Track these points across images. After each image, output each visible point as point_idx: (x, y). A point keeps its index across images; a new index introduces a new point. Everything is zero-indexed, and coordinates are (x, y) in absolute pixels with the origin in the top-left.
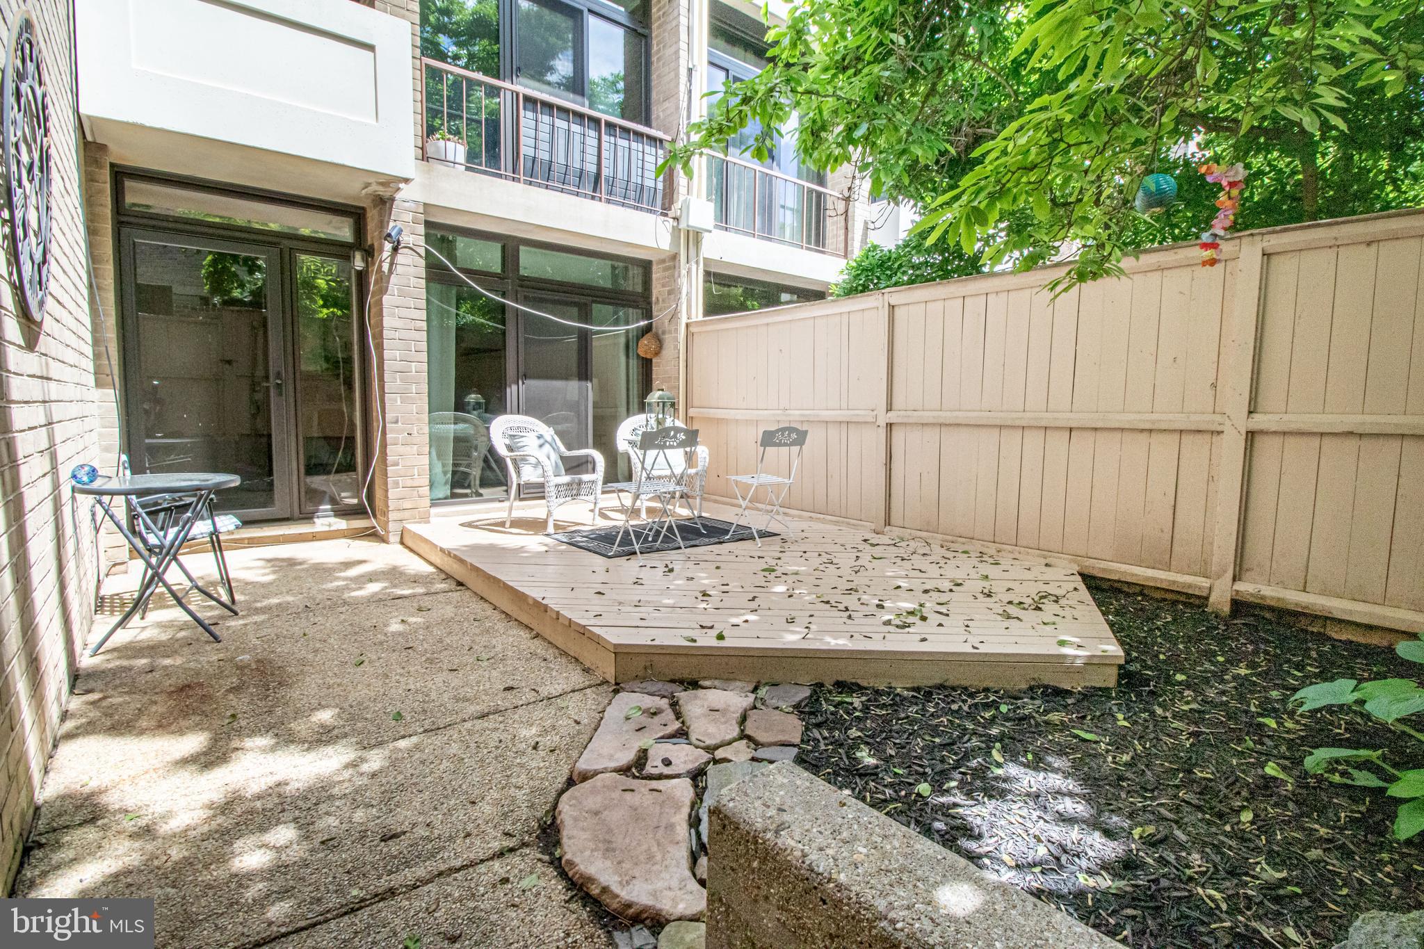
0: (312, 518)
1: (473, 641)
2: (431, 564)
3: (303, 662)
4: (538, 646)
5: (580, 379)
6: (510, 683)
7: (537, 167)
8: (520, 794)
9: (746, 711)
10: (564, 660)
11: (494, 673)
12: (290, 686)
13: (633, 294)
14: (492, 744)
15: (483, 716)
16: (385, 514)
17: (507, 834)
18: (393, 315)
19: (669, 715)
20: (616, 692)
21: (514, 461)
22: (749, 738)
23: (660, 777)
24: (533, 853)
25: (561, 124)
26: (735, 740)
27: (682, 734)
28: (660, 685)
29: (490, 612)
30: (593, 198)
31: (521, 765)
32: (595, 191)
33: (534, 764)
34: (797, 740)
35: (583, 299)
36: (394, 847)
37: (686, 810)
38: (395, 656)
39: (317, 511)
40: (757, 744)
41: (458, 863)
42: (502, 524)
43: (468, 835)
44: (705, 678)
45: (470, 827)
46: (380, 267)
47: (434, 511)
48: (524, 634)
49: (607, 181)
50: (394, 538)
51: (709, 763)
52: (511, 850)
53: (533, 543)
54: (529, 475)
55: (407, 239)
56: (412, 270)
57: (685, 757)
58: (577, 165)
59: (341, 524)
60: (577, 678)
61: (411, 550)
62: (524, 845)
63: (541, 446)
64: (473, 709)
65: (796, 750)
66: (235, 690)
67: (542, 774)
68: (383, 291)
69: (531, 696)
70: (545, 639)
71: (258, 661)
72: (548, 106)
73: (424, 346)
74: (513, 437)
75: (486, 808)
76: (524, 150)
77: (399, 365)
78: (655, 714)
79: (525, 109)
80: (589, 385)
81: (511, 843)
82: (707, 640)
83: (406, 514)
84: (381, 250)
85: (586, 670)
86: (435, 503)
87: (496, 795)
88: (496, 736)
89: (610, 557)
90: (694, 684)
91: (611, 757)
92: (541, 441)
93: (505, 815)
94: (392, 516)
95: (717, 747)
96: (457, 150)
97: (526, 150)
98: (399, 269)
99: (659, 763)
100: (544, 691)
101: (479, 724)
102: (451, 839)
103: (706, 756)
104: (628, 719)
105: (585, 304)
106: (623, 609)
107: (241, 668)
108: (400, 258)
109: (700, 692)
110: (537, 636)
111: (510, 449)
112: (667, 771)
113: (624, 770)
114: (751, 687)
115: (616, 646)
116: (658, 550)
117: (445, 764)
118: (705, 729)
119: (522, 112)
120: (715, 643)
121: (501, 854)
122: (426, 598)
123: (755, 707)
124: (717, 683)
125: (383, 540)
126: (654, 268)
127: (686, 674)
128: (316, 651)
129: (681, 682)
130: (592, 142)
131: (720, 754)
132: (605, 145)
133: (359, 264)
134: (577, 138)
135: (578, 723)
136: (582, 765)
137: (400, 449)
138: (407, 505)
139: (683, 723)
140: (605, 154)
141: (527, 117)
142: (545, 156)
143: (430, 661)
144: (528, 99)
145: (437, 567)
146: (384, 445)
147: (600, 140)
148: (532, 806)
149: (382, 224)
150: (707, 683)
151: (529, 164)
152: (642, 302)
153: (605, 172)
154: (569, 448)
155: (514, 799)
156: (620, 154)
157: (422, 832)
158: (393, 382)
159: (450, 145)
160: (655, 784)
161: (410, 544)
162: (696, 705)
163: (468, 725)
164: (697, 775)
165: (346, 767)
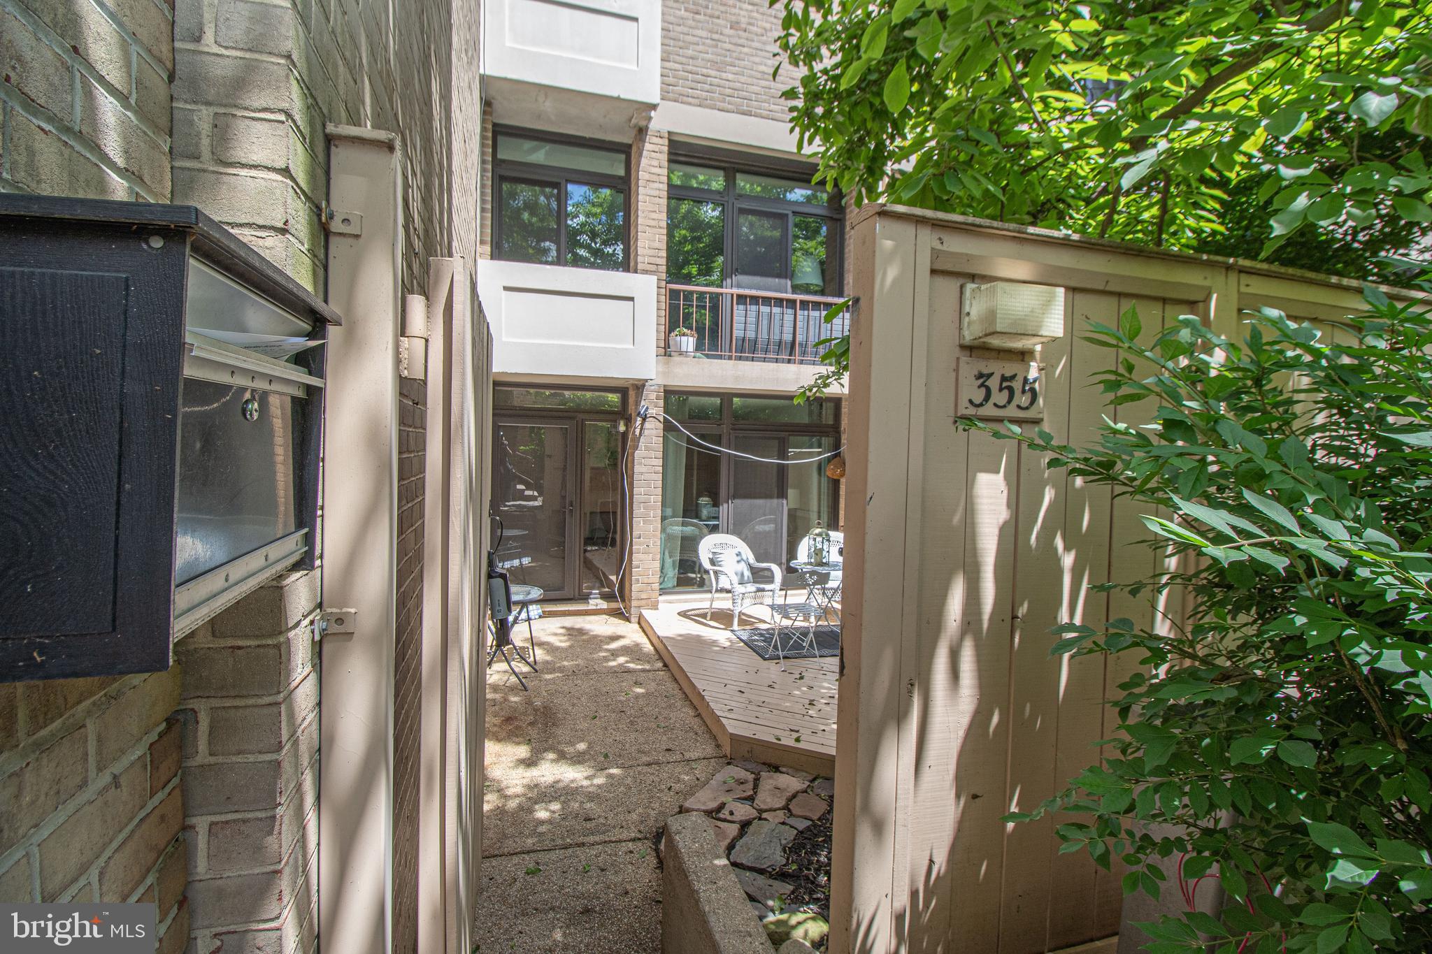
0: (587, 599)
1: (660, 713)
2: (653, 644)
3: (566, 712)
4: (696, 723)
5: (778, 497)
6: (671, 746)
7: (746, 345)
8: (652, 813)
9: (798, 792)
10: (708, 736)
11: (665, 738)
12: (558, 727)
13: (827, 426)
14: (648, 782)
15: (649, 764)
16: (630, 600)
17: (640, 831)
18: (641, 464)
19: (751, 785)
20: (729, 764)
21: (716, 573)
22: (789, 810)
23: (725, 820)
24: (648, 843)
25: (765, 309)
26: (779, 809)
27: (751, 799)
28: (754, 765)
29: (677, 691)
30: (789, 361)
31: (659, 798)
32: (790, 355)
33: (665, 798)
34: (815, 818)
35: (782, 434)
36: (589, 825)
37: (729, 841)
38: (613, 715)
39: (591, 593)
40: (791, 815)
41: (614, 839)
42: (704, 616)
43: (622, 827)
44: (784, 766)
45: (624, 824)
46: (634, 432)
47: (661, 598)
48: (691, 712)
49: (801, 344)
50: (635, 619)
51: (754, 819)
52: (639, 839)
53: (721, 636)
54: (724, 582)
55: (652, 411)
56: (654, 432)
57: (743, 811)
58: (777, 338)
59: (603, 605)
60: (709, 750)
61: (644, 631)
62: (646, 838)
63: (738, 562)
64: (645, 759)
65: (810, 823)
66: (531, 724)
67: (668, 805)
68: (636, 447)
69: (679, 757)
70: (702, 718)
71: (545, 707)
72: (755, 300)
73: (660, 483)
74: (714, 553)
75: (634, 816)
76: (735, 333)
77: (643, 498)
78: (742, 783)
79: (737, 304)
80: (785, 502)
81: (639, 836)
82: (788, 741)
83: (643, 602)
84: (636, 421)
85: (718, 746)
86: (663, 591)
87: (641, 811)
88: (652, 778)
89: (765, 659)
90: (776, 769)
91: (704, 803)
92: (739, 558)
93: (642, 822)
94: (634, 603)
95: (766, 811)
96: (688, 342)
97: (738, 333)
98: (646, 432)
99: (727, 813)
100: (687, 755)
101: (646, 769)
102: (614, 827)
103: (755, 813)
104: (725, 783)
105: (784, 438)
106: (750, 707)
107: (536, 710)
108: (647, 425)
109: (778, 774)
110: (699, 715)
111: (713, 562)
112: (729, 818)
113: (709, 813)
114: (811, 778)
115: (731, 734)
116: (805, 657)
117: (622, 788)
118: (766, 798)
119: (735, 307)
120: (792, 743)
121: (633, 840)
122: (642, 674)
123: (806, 791)
124: (790, 771)
125: (628, 620)
126: (844, 404)
127: (773, 761)
128: (574, 705)
129: (769, 765)
130: (789, 317)
131: (765, 815)
132: (799, 318)
133: (622, 428)
134: (777, 318)
135: (698, 779)
136: (687, 804)
137: (641, 556)
138: (644, 596)
139: (755, 793)
140: (799, 324)
141: (739, 311)
142: (751, 334)
143: (632, 723)
144: (739, 296)
145: (655, 649)
146: (631, 553)
147: (795, 315)
148: (656, 821)
149: (637, 403)
150: (784, 769)
151: (740, 342)
152: (833, 431)
153: (799, 338)
154: (758, 561)
155: (649, 815)
156: (811, 323)
157: (602, 820)
158: (638, 510)
159: (684, 339)
160: (719, 823)
161: (643, 624)
162: (770, 781)
163: (639, 768)
164: (745, 825)
165: (586, 778)
